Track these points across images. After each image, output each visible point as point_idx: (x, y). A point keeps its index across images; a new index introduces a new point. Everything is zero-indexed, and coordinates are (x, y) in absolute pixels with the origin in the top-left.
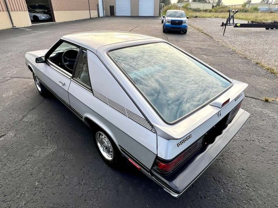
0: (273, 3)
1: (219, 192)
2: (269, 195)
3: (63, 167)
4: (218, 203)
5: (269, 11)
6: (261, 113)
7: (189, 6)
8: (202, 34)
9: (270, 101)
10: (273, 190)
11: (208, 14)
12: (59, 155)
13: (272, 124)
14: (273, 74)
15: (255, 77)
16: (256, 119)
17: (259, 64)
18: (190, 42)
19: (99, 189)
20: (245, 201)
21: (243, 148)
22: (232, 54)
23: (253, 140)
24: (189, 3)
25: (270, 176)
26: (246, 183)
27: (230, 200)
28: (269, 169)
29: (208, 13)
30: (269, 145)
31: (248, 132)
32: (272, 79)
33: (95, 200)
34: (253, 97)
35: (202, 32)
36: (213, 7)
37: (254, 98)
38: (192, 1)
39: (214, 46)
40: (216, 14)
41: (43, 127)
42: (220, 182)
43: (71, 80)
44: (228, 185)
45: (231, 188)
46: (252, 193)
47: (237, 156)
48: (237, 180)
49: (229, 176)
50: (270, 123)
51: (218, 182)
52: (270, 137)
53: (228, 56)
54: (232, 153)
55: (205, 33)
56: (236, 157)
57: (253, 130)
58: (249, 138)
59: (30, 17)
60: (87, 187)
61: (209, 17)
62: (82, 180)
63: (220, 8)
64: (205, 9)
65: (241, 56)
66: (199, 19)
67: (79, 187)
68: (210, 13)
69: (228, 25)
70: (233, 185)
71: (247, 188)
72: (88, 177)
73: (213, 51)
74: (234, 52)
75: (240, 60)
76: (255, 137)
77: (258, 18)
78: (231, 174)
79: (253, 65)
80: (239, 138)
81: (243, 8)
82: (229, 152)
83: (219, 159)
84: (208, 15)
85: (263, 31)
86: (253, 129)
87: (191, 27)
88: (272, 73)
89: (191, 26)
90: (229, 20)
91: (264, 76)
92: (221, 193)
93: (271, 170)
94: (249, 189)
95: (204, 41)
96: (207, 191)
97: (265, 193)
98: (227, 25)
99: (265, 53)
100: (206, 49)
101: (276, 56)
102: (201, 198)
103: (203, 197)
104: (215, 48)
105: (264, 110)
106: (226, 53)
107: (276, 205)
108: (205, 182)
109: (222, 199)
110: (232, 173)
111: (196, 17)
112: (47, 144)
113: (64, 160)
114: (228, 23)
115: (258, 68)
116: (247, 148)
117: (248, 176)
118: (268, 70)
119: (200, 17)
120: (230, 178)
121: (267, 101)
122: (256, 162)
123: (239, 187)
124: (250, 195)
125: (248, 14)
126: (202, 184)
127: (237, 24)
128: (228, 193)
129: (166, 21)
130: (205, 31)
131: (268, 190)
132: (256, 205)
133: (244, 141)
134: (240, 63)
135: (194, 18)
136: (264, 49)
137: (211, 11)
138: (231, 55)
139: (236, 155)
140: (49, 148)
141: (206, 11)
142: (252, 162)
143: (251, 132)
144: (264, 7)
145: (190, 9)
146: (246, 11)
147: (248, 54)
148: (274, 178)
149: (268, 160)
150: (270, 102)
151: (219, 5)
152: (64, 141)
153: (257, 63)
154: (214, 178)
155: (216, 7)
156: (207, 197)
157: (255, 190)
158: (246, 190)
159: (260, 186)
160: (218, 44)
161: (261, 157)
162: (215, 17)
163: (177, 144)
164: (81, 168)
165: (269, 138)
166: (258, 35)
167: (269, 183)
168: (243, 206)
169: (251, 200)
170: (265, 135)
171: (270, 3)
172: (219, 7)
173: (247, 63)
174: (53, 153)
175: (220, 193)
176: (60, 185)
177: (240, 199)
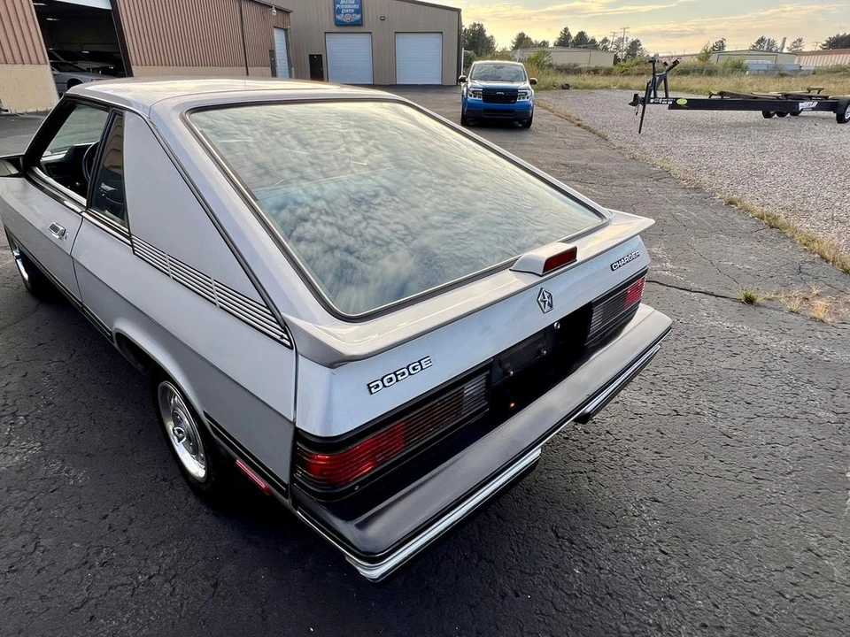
0: (785, 51)
1: (566, 576)
2: (731, 578)
3: (41, 512)
4: (557, 610)
5: (777, 72)
6: (731, 335)
7: (545, 59)
8: (579, 129)
9: (759, 300)
10: (747, 562)
11: (601, 80)
12: (41, 474)
13: (761, 365)
14: (774, 231)
15: (722, 239)
16: (711, 351)
17: (737, 205)
18: (538, 149)
19: (150, 578)
20: (650, 599)
21: (662, 437)
22: (657, 180)
23: (698, 413)
24: (546, 50)
25: (740, 519)
26: (661, 542)
27: (601, 598)
28: (740, 497)
29: (601, 78)
30: (746, 426)
31: (682, 390)
32: (771, 244)
33: (127, 616)
34: (710, 291)
35: (579, 125)
36: (616, 60)
37: (712, 294)
38: (555, 45)
39: (609, 159)
40: (625, 80)
41: (9, 388)
42: (572, 543)
43: (83, 217)
44: (600, 552)
45: (609, 560)
46: (678, 576)
47: (639, 461)
48: (631, 536)
49: (607, 523)
50: (755, 363)
51: (567, 544)
52: (749, 404)
53: (645, 184)
54: (624, 454)
55: (585, 128)
56: (636, 463)
57: (700, 383)
58: (685, 405)
59: (56, 83)
60: (111, 574)
61: (602, 88)
62: (98, 553)
63: (637, 64)
64: (593, 66)
65: (685, 183)
66: (573, 93)
67: (81, 573)
68: (607, 78)
69: (652, 101)
70: (616, 552)
71: (661, 558)
72: (122, 539)
73: (603, 170)
74: (664, 175)
75: (681, 195)
76: (704, 402)
77: (741, 87)
78: (612, 517)
79: (719, 206)
80: (654, 406)
81: (702, 63)
82: (617, 450)
83: (582, 473)
84: (600, 82)
85: (754, 122)
86: (701, 380)
87: (547, 112)
88: (772, 227)
89: (547, 109)
90: (652, 87)
91: (748, 235)
92: (574, 577)
93: (746, 501)
94: (669, 561)
95: (581, 147)
96: (526, 573)
97: (718, 572)
98: (649, 103)
99: (757, 176)
100: (584, 168)
101: (787, 185)
102: (504, 596)
103: (510, 593)
104: (610, 164)
105: (740, 326)
106: (641, 176)
107: (754, 611)
108: (523, 545)
109: (573, 597)
110: (616, 512)
111: (566, 87)
112: (9, 439)
113: (54, 487)
114: (652, 96)
115: (731, 216)
116: (674, 436)
117: (668, 523)
118: (762, 218)
119: (576, 88)
120: (608, 528)
121: (750, 301)
122: (699, 476)
123: (635, 555)
124: (671, 581)
125: (715, 79)
126: (513, 550)
127: (677, 99)
128: (596, 578)
129: (467, 89)
130: (586, 122)
131: (731, 563)
132: (686, 613)
133: (669, 414)
134: (679, 202)
135: (559, 89)
136: (754, 166)
137: (609, 72)
138: (655, 182)
139: (637, 458)
140: (11, 451)
141: (596, 71)
142: (686, 478)
143: (693, 388)
144: (760, 61)
145: (550, 66)
146: (711, 73)
147: (706, 178)
148: (753, 525)
149: (740, 470)
150: (758, 305)
151: (634, 55)
152: (69, 428)
153: (731, 203)
154: (555, 532)
155: (624, 60)
156: (523, 593)
157: (686, 563)
158: (659, 567)
159: (705, 551)
160: (620, 153)
161: (716, 461)
162: (621, 88)
163: (368, 385)
164: (104, 514)
165: (746, 406)
166: (740, 130)
167: (734, 542)
168: (644, 617)
169: (671, 597)
170: (736, 398)
171: (776, 51)
172: (634, 61)
173: (701, 202)
174: (22, 466)
175: (571, 579)
176: (15, 571)
177: (633, 596)
